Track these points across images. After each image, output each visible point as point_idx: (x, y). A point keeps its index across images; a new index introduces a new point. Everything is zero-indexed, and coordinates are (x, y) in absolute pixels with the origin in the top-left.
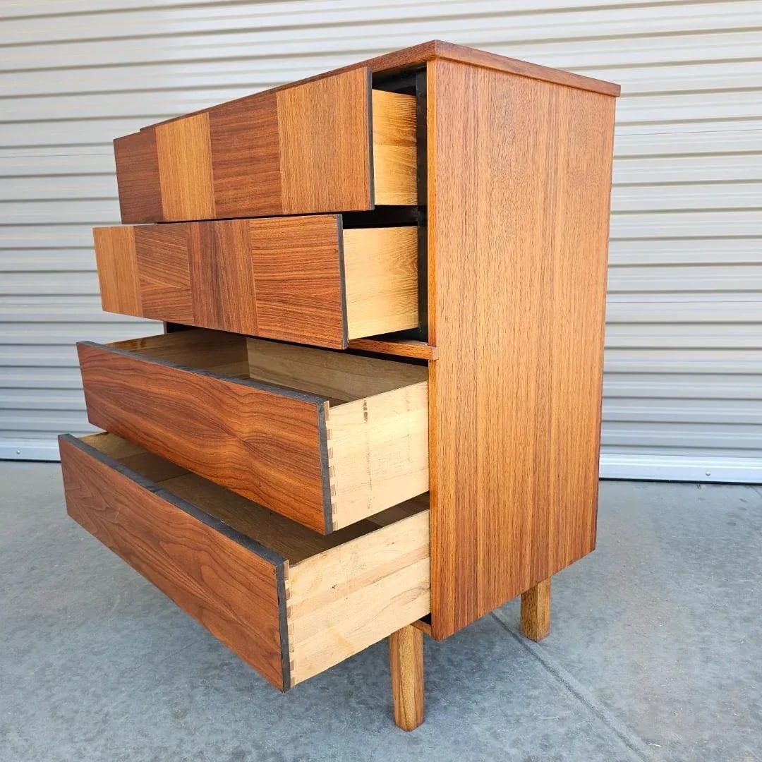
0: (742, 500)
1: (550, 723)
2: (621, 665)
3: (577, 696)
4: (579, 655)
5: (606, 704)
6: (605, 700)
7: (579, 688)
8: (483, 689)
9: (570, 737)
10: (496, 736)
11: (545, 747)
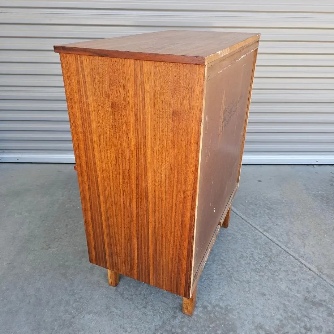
0: (331, 173)
1: (306, 282)
2: (319, 254)
3: (310, 269)
4: (303, 251)
5: (321, 272)
6: (320, 270)
7: (309, 266)
8: (277, 270)
9: (315, 287)
10: (290, 290)
11: (308, 292)
